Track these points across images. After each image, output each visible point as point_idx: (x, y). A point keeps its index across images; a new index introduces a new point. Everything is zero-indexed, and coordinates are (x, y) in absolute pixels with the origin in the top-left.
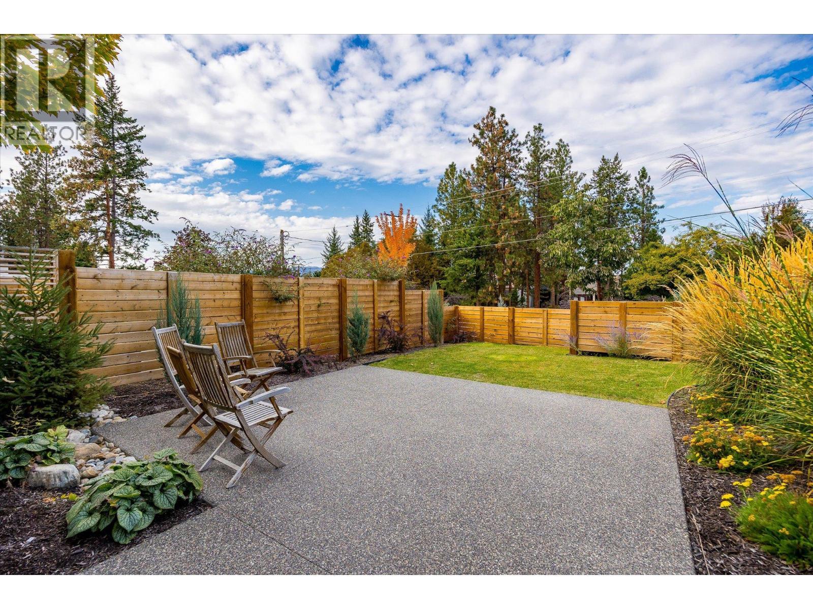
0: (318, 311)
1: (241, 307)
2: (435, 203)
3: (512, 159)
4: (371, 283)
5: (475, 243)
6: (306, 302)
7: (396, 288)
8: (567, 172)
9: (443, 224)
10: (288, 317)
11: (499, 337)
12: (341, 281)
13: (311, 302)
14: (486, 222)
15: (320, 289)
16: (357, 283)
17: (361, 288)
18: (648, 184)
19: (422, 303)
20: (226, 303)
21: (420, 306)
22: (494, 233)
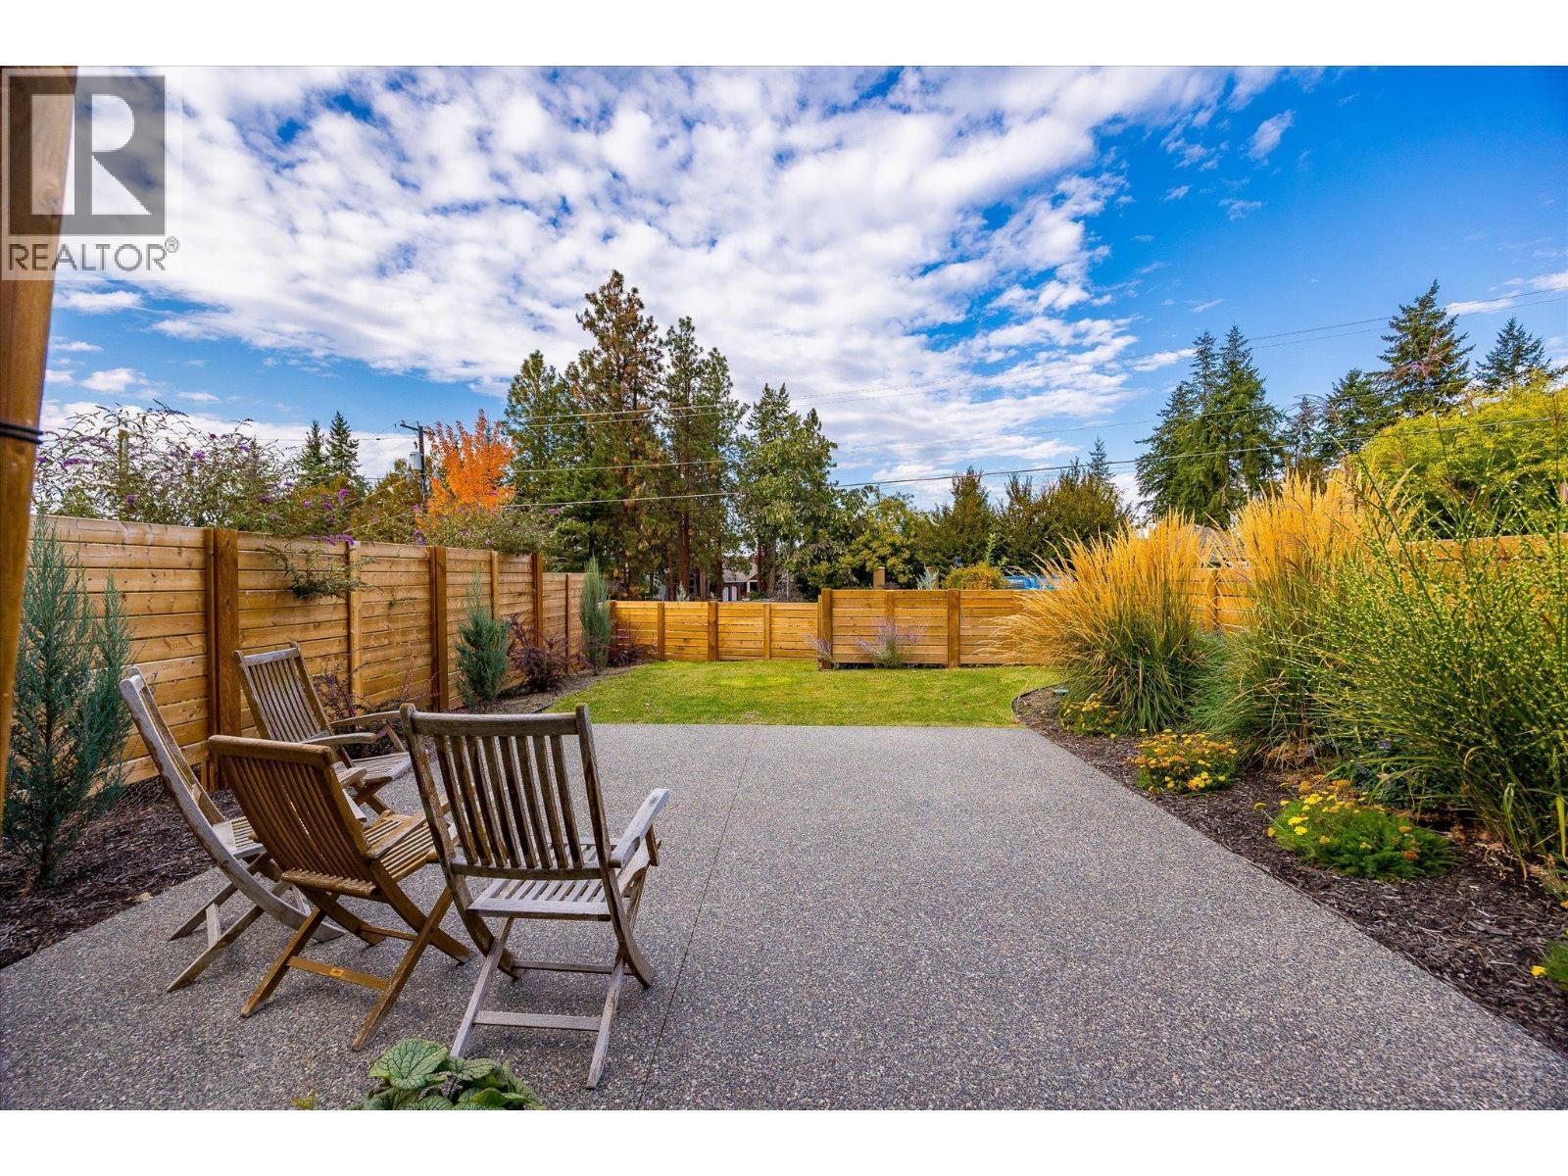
0: (389, 618)
1: (205, 611)
2: (504, 418)
3: (648, 364)
4: (487, 558)
5: (590, 494)
6: (365, 597)
7: (527, 568)
8: (724, 399)
9: (517, 458)
10: (323, 633)
11: (692, 651)
12: (434, 552)
13: (375, 597)
14: (608, 461)
15: (393, 569)
16: (462, 557)
17: (469, 567)
18: (820, 433)
19: (567, 597)
20: (159, 604)
21: (563, 602)
22: (622, 479)
